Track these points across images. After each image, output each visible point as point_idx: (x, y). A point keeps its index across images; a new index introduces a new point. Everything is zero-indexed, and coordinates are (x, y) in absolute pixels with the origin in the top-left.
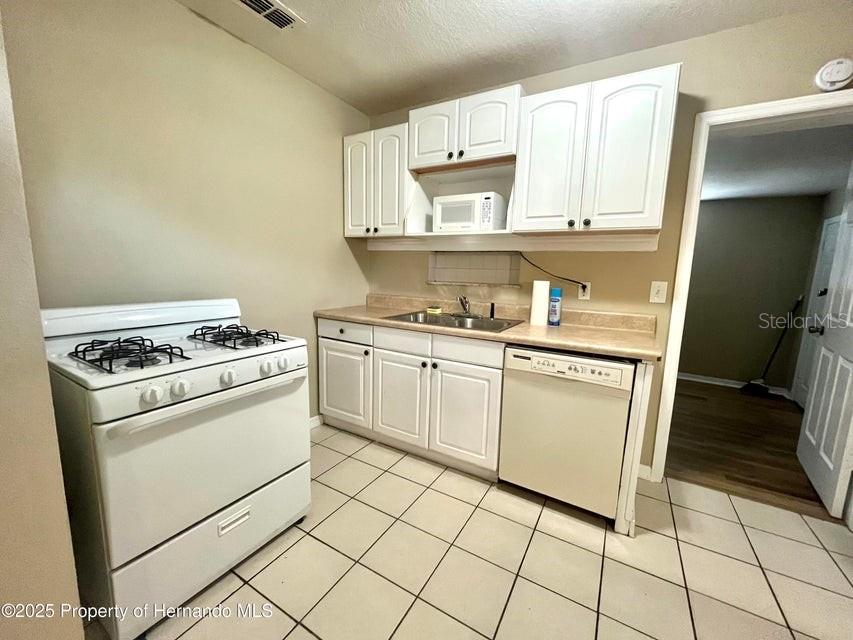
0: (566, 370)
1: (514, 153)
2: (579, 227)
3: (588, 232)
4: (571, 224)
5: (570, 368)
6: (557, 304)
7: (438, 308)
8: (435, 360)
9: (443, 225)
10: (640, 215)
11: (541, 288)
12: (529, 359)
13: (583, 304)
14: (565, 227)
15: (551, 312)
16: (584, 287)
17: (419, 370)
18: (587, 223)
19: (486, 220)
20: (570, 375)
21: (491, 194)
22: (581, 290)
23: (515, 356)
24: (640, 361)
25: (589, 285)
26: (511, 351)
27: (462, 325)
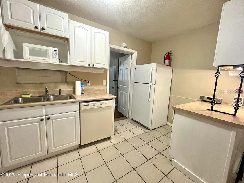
0: (99, 105)
1: (68, 37)
2: (91, 66)
3: (93, 67)
4: (89, 65)
5: (100, 105)
6: (83, 88)
7: (29, 94)
8: (47, 116)
9: (31, 57)
10: (104, 65)
11: (78, 83)
12: (89, 105)
13: (88, 87)
14: (88, 66)
15: (82, 90)
16: (88, 82)
17: (38, 123)
18: (93, 65)
19: (56, 59)
20: (100, 106)
21: (57, 49)
22: (87, 83)
23: (84, 105)
24: (113, 99)
25: (89, 81)
26: (82, 104)
27: (49, 100)
